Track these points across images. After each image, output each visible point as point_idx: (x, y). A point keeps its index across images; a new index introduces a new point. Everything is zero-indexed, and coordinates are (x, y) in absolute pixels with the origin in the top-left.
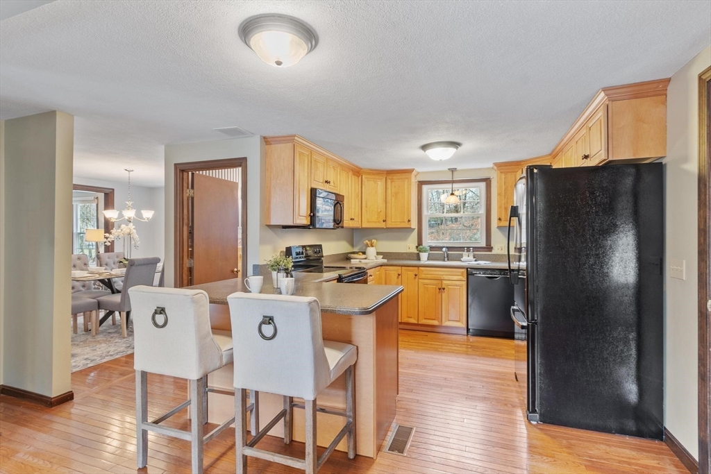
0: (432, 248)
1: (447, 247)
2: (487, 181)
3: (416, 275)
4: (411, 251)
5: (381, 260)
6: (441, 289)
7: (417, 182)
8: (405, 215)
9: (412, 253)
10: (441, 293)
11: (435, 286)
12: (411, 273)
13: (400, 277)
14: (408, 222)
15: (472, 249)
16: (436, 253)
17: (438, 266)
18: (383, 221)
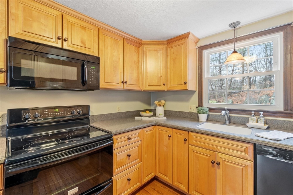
0: (211, 110)
1: (229, 110)
2: (285, 28)
3: (185, 140)
4: (192, 111)
5: (160, 119)
6: (216, 164)
7: (196, 47)
8: (181, 78)
9: (192, 113)
10: (215, 168)
11: (208, 157)
12: (181, 136)
13: (171, 138)
14: (185, 85)
15: (262, 113)
16: (216, 115)
17: (211, 134)
18: (164, 85)
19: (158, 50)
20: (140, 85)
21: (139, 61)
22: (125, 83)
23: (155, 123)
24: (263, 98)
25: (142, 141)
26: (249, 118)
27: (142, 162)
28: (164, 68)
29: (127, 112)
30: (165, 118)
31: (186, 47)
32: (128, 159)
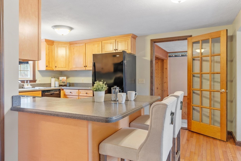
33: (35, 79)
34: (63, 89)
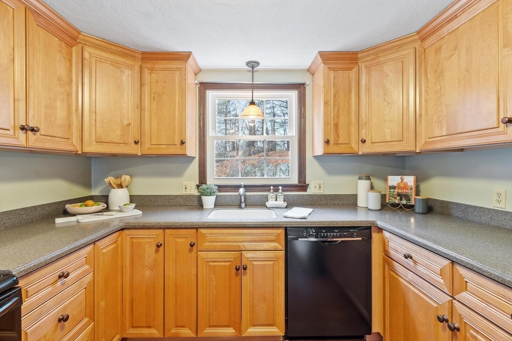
0: (221, 188)
1: (245, 187)
2: (300, 87)
3: (191, 245)
4: (188, 192)
5: (133, 213)
6: (240, 269)
7: (196, 82)
8: (175, 133)
9: (189, 196)
10: (239, 276)
11: (229, 264)
12: (183, 240)
13: (161, 248)
14: (181, 145)
15: (280, 188)
16: (227, 195)
17: (235, 226)
18: (136, 143)
19: (121, 65)
20: (75, 140)
21: (71, 80)
22: (33, 130)
23: (122, 225)
24: (249, 168)
25: (94, 273)
26: (267, 195)
27: (94, 321)
28: (136, 107)
29: (24, 209)
30: (139, 212)
31: (184, 78)
32: (59, 330)
33: (303, 180)
34: (380, 230)
